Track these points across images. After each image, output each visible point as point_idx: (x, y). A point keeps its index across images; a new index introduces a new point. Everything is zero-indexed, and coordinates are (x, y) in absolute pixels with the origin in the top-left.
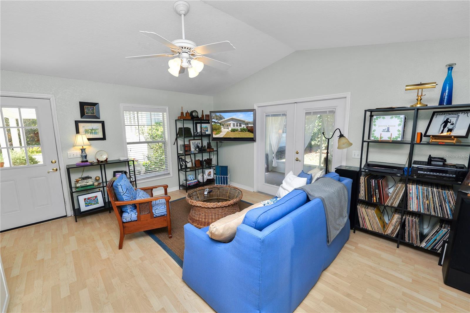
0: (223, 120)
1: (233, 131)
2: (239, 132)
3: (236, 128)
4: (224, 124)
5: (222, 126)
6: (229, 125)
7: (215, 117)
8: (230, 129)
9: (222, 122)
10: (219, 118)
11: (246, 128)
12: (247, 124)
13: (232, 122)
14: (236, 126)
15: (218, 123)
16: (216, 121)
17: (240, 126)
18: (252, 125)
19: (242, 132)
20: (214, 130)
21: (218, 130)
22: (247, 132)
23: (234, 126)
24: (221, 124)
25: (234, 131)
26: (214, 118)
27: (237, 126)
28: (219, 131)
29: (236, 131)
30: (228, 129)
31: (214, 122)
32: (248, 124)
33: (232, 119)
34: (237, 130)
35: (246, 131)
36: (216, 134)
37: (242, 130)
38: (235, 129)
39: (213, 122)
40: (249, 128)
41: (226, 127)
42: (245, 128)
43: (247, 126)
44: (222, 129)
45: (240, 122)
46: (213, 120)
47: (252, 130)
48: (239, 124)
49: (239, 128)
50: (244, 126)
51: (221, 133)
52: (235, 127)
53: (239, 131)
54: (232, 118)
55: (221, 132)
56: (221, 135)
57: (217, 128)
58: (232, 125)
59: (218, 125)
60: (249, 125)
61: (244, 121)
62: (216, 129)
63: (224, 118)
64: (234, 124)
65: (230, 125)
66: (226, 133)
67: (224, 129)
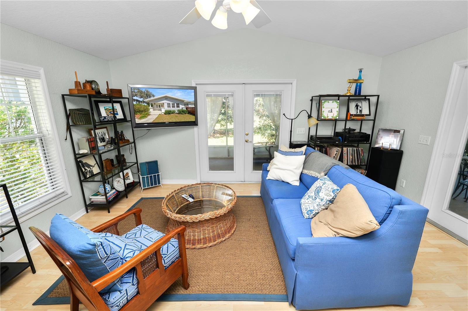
0: (152, 98)
1: (168, 113)
2: (176, 114)
3: (171, 109)
4: (153, 104)
5: (150, 107)
6: (161, 106)
7: (139, 94)
8: (163, 111)
9: (150, 101)
10: (145, 95)
11: (185, 109)
12: (186, 104)
13: (166, 102)
14: (172, 106)
15: (144, 102)
16: (141, 100)
17: (178, 107)
18: (193, 106)
19: (180, 114)
20: (138, 112)
21: (145, 112)
22: (187, 114)
23: (169, 106)
24: (148, 104)
25: (170, 114)
26: (136, 95)
27: (173, 107)
28: (146, 113)
29: (172, 113)
30: (161, 110)
31: (137, 101)
32: (188, 104)
33: (166, 98)
34: (173, 112)
35: (185, 113)
36: (140, 118)
37: (181, 112)
38: (171, 111)
39: (134, 100)
40: (189, 110)
41: (156, 109)
42: (183, 109)
43: (187, 106)
44: (151, 110)
45: (178, 102)
46: (135, 98)
47: (193, 112)
48: (175, 104)
49: (177, 110)
50: (183, 107)
51: (149, 117)
53: (176, 113)
54: (166, 96)
55: (149, 115)
56: (150, 119)
57: (142, 109)
58: (166, 105)
59: (144, 106)
60: (190, 106)
61: (183, 101)
62: (140, 112)
63: (153, 96)
64: (169, 104)
65: (163, 105)
66: (157, 116)
67: (154, 110)
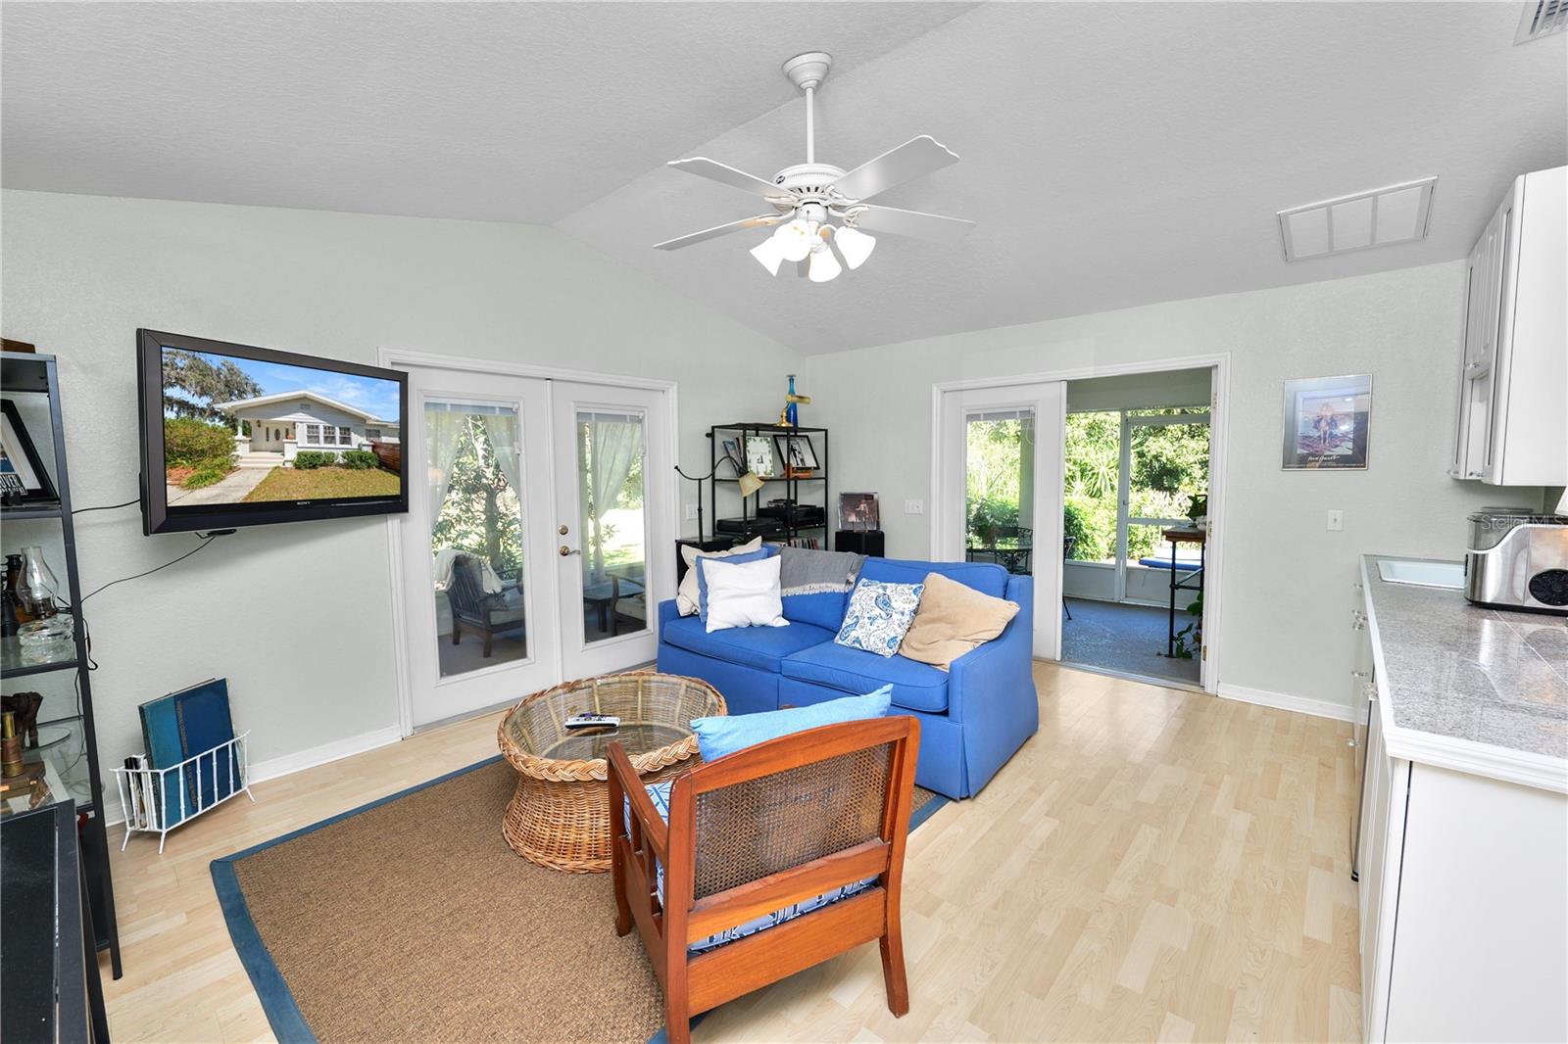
0: (250, 400)
1: (309, 462)
2: (338, 469)
3: (322, 447)
4: (254, 425)
5: (240, 436)
6: (283, 433)
7: (192, 377)
8: (291, 453)
9: (241, 411)
10: (221, 386)
11: (369, 450)
12: (374, 431)
13: (302, 419)
14: (326, 438)
15: (214, 414)
16: (202, 402)
17: (345, 440)
18: (396, 440)
19: (351, 467)
20: (182, 455)
21: (214, 458)
22: (375, 471)
23: (313, 437)
24: (231, 421)
25: (314, 467)
26: (180, 381)
27: (330, 439)
28: (217, 461)
29: (325, 464)
30: (282, 451)
31: (183, 405)
32: (379, 431)
33: (305, 404)
34: (327, 461)
35: (369, 467)
36: (192, 485)
37: (354, 461)
38: (319, 456)
39: (171, 402)
40: (382, 452)
41: (264, 444)
42: (365, 449)
43: (376, 440)
44: (243, 450)
45: (347, 422)
46: (175, 392)
47: (395, 462)
48: (337, 429)
49: (340, 452)
50: (364, 440)
51: (232, 479)
52: (318, 442)
53: (339, 465)
54: (305, 398)
55: (232, 469)
56: (231, 490)
57: (203, 443)
58: (301, 432)
59: (214, 429)
60: (384, 439)
61: (362, 420)
62: (192, 454)
63: (256, 392)
64: (312, 428)
65: (289, 431)
66: (265, 475)
67: (253, 450)
